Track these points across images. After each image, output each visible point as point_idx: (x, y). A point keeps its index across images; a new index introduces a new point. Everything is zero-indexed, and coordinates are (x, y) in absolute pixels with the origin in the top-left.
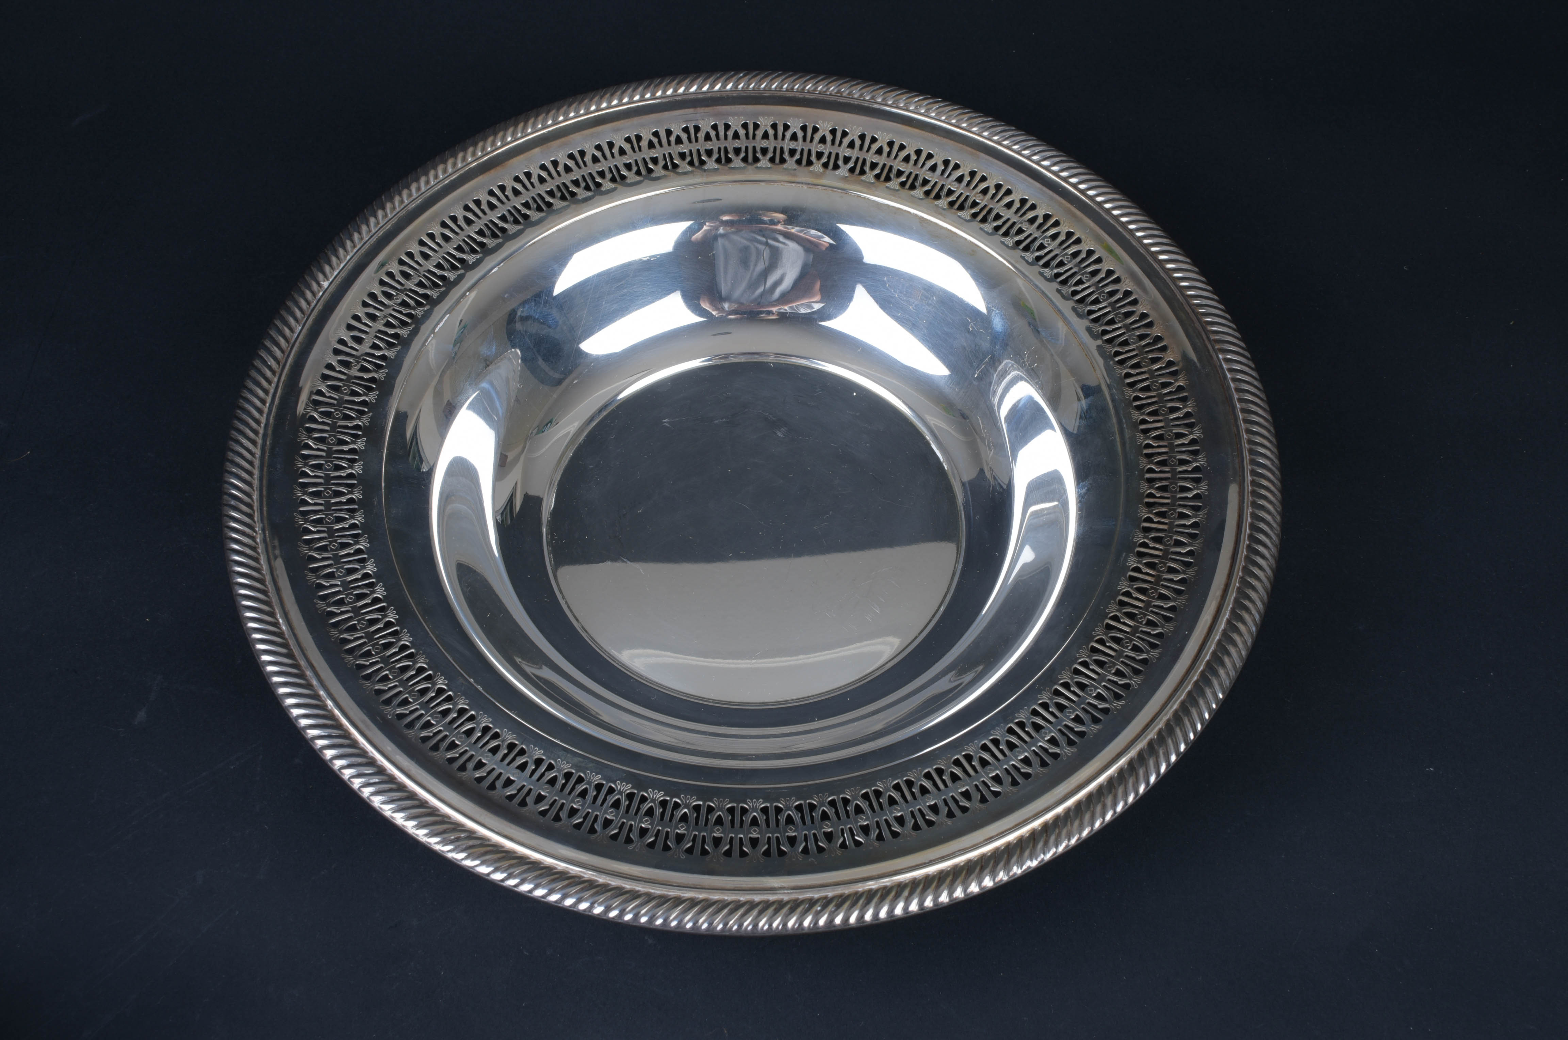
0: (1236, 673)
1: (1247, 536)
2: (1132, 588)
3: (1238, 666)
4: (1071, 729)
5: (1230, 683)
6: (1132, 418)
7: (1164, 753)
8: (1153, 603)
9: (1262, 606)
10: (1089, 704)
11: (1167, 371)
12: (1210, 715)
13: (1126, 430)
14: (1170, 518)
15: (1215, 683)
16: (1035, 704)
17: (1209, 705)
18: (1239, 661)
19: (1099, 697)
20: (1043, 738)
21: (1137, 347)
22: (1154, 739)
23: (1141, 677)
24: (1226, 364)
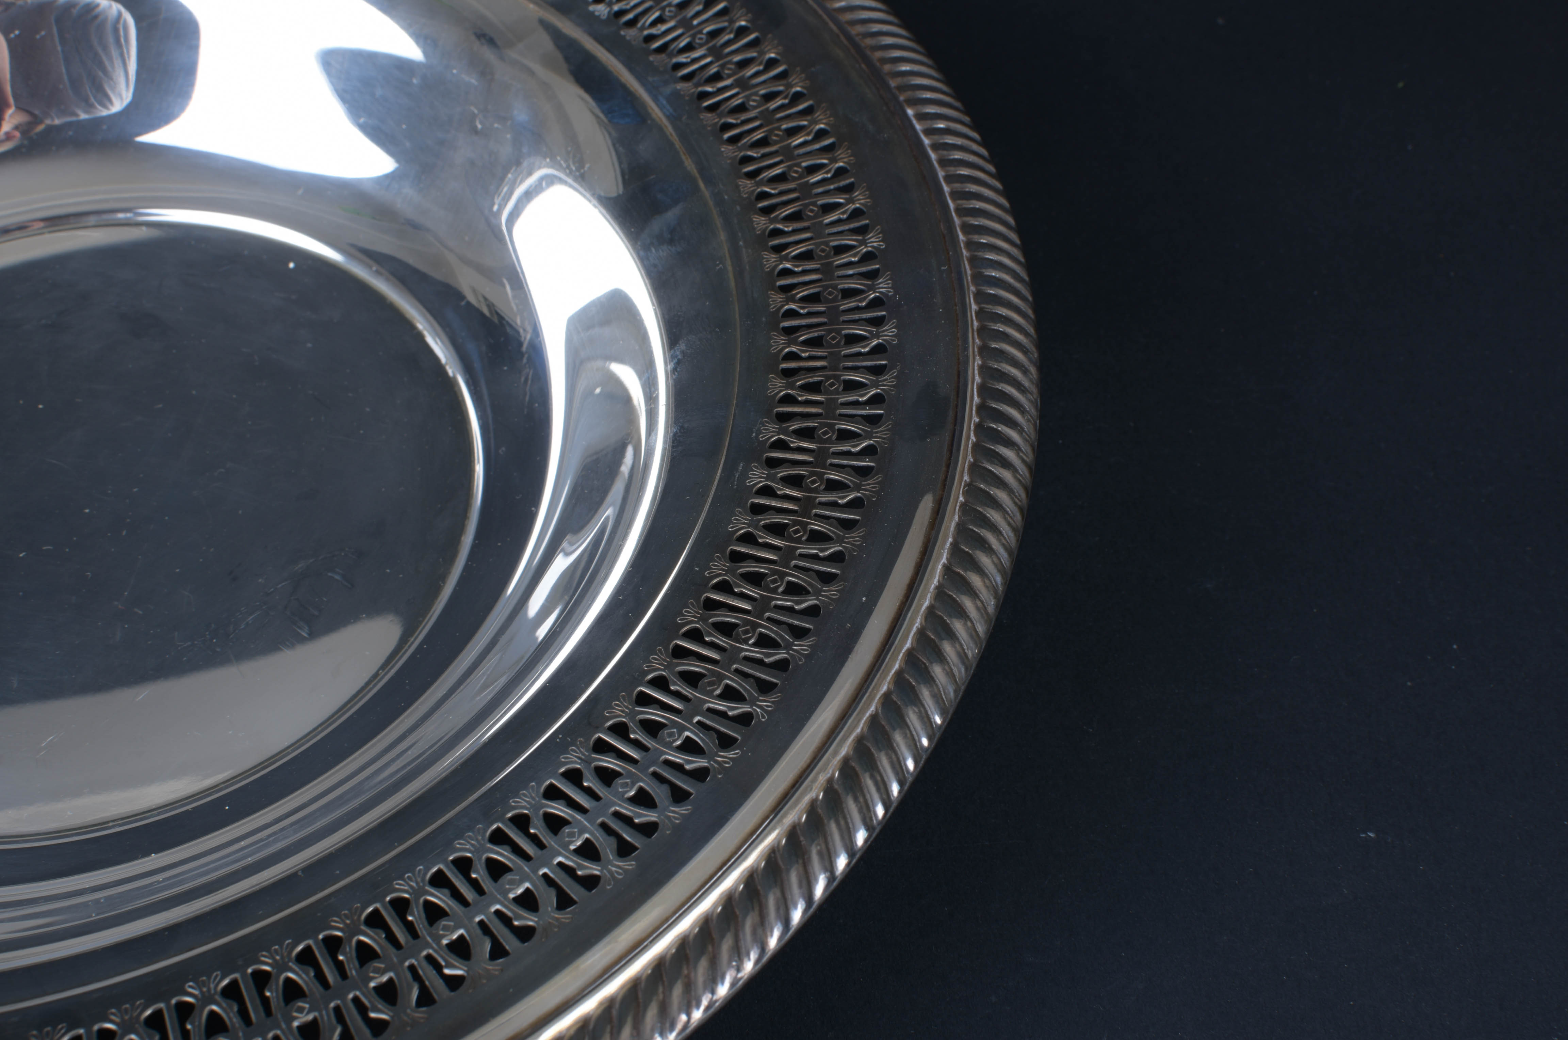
0: (966, 669)
1: (974, 409)
2: (756, 528)
3: (970, 655)
4: (627, 820)
5: (955, 691)
6: (754, 229)
7: (820, 853)
8: (799, 551)
9: (1011, 534)
10: (667, 763)
11: (817, 146)
12: (916, 763)
13: (744, 250)
14: (827, 392)
15: (925, 694)
16: (553, 775)
17: (914, 739)
18: (972, 645)
19: (690, 747)
20: (566, 846)
21: (761, 113)
22: (799, 824)
23: (774, 697)
24: (920, 124)
